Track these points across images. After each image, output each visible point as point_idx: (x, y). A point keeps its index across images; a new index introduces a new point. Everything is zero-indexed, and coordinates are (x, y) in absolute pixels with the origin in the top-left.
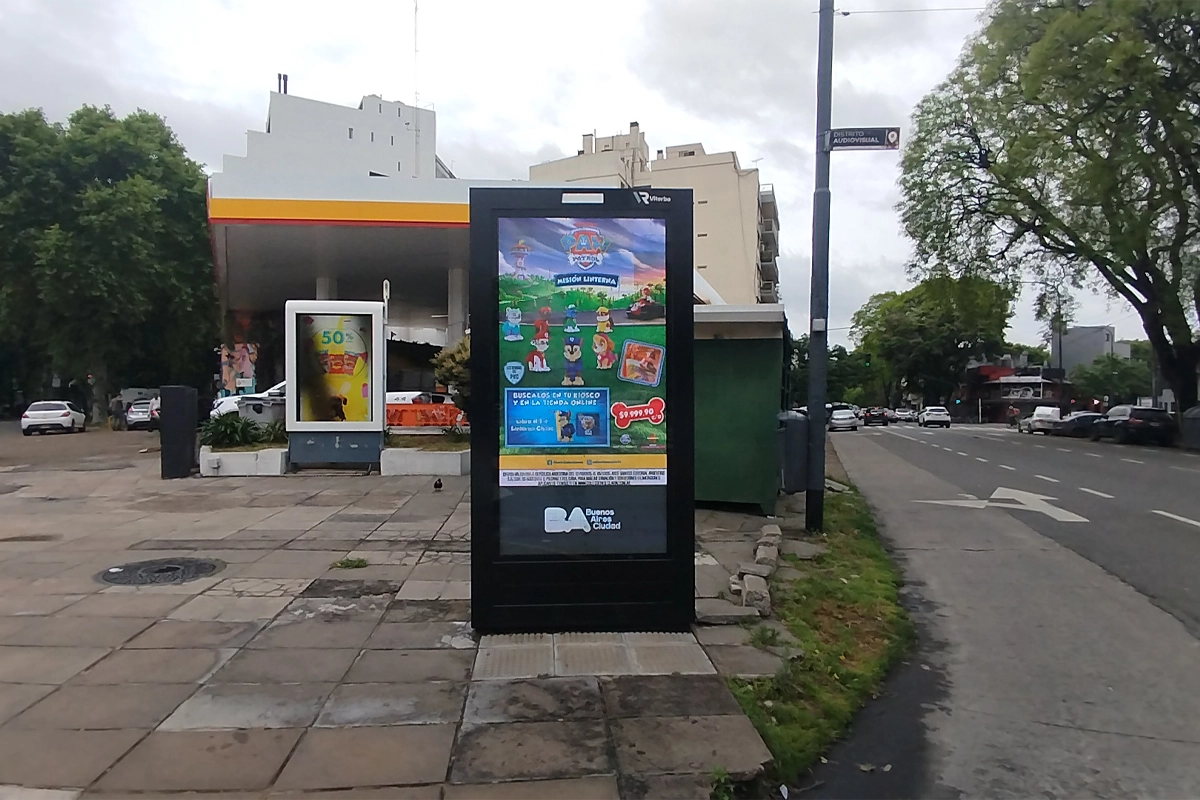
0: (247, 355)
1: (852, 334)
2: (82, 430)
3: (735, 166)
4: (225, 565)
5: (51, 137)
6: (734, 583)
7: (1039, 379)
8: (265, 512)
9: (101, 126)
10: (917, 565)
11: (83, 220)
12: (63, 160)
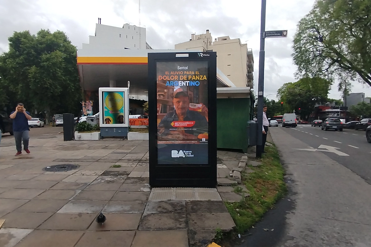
0: (90, 104)
1: (277, 96)
2: (43, 127)
3: (240, 43)
4: (80, 166)
5: (32, 39)
6: (231, 174)
7: (339, 110)
8: (92, 151)
9: (46, 35)
10: (291, 169)
11: (42, 64)
12: (36, 46)
